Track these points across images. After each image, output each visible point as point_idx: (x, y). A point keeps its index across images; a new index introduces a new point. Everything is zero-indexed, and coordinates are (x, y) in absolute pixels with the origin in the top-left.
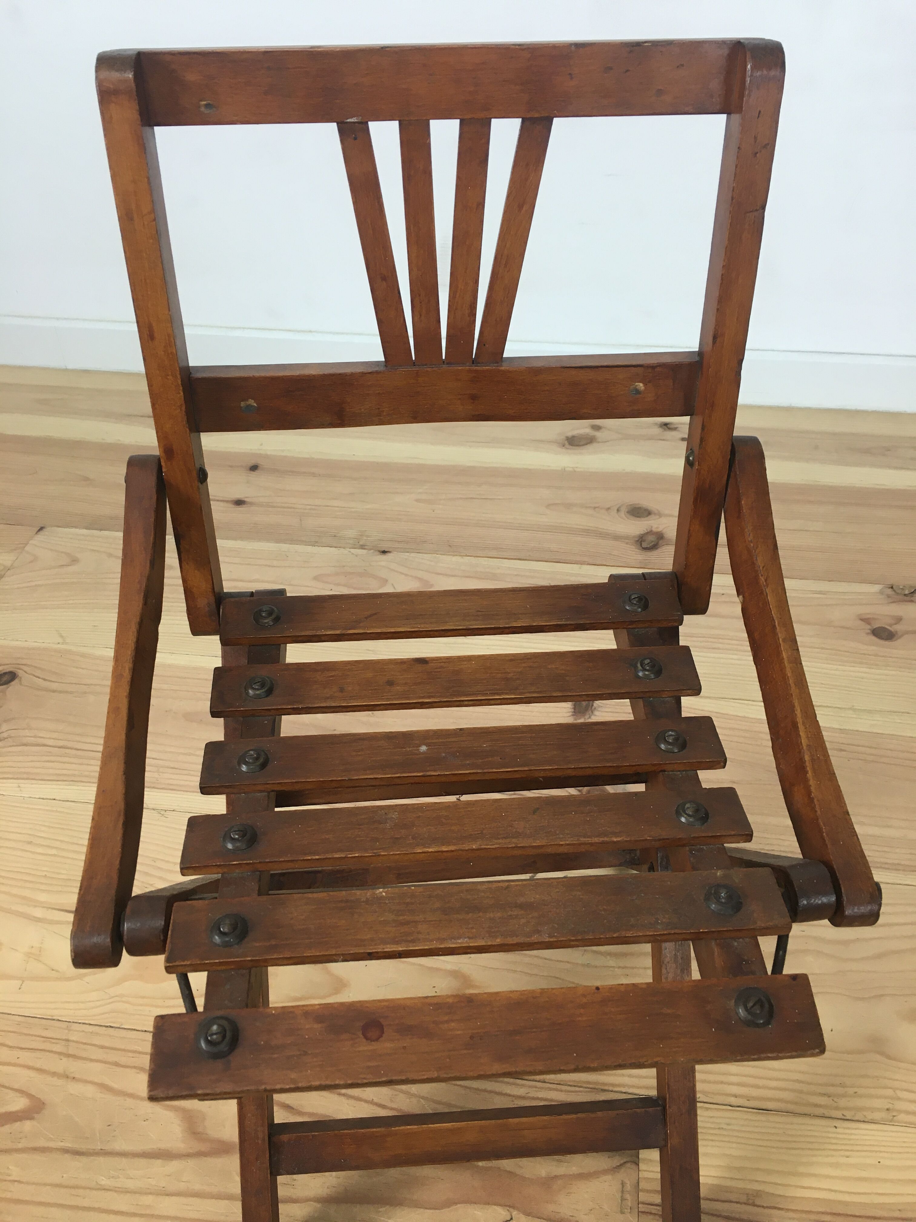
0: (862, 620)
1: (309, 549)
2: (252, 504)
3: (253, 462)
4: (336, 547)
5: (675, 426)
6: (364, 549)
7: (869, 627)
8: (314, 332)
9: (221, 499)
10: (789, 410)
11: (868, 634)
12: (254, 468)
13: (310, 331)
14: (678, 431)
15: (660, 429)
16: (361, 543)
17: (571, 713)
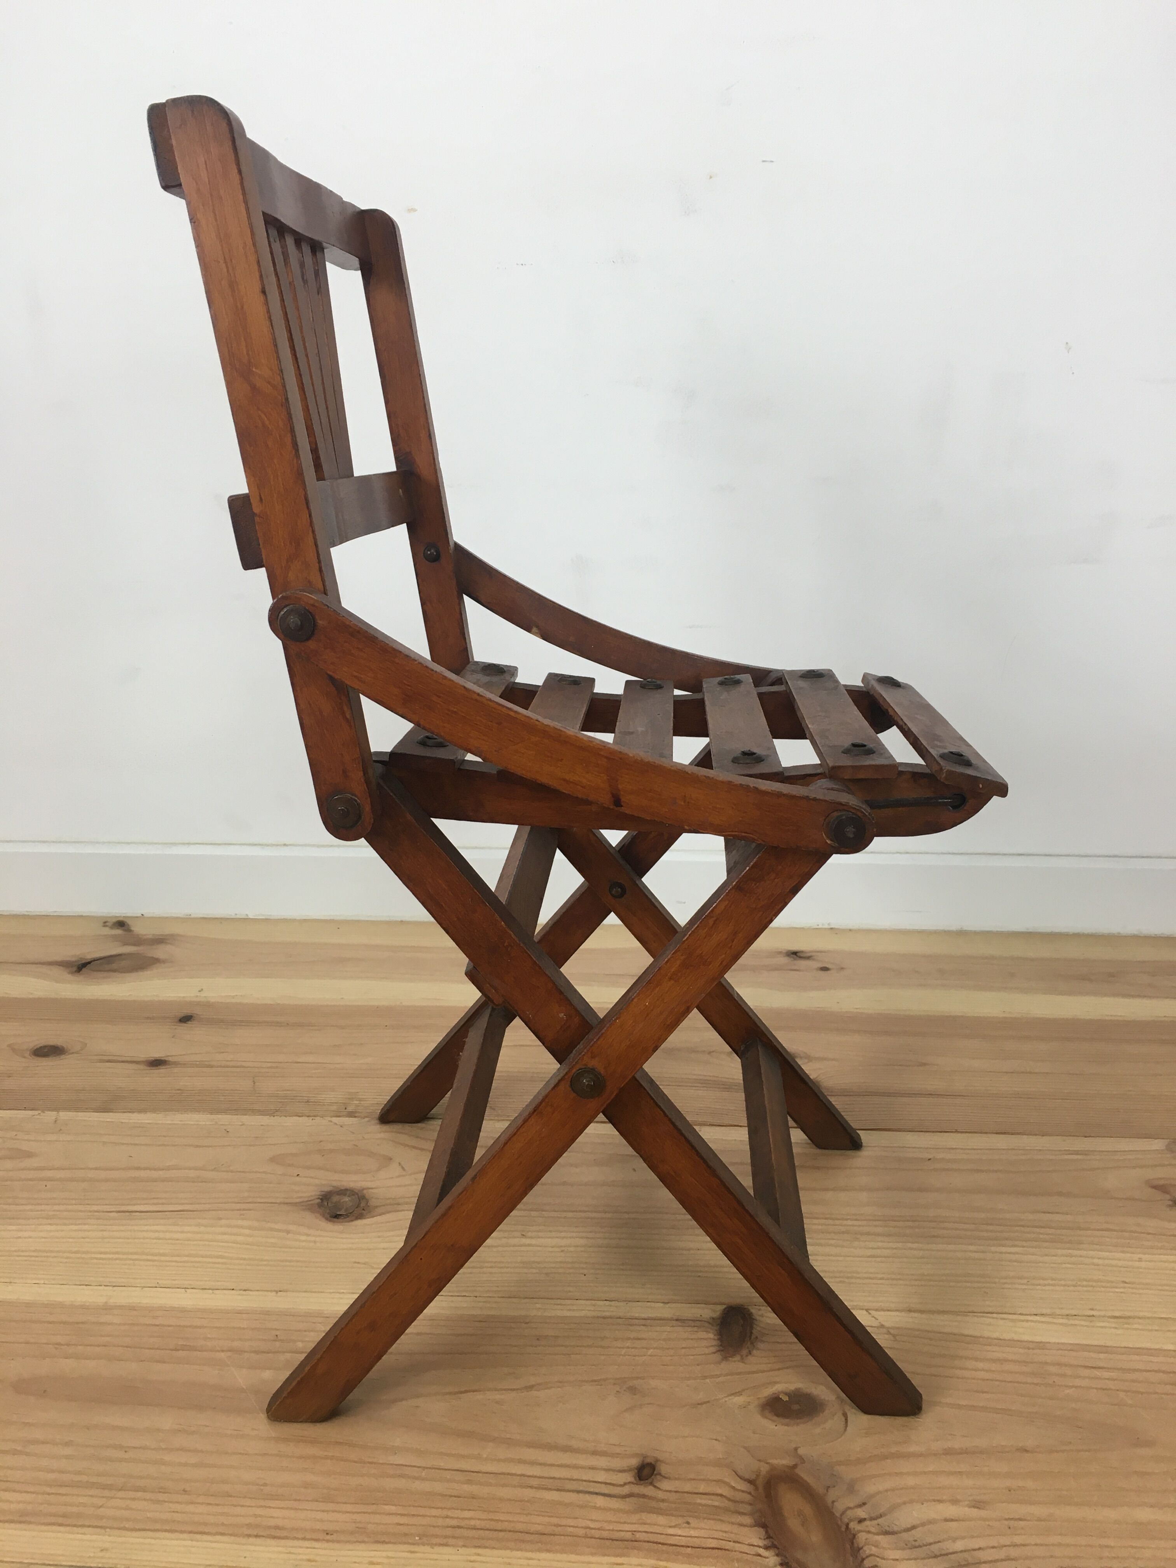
0: (1155, 1187)
1: (265, 1120)
2: (176, 1064)
3: (186, 1012)
4: (308, 1116)
5: (808, 955)
6: (355, 1117)
7: (1168, 1197)
8: (290, 845)
9: (129, 1059)
10: (961, 933)
11: (1170, 1206)
12: (186, 1019)
13: (285, 845)
14: (814, 960)
15: (787, 958)
16: (350, 1109)
17: (713, 1349)
